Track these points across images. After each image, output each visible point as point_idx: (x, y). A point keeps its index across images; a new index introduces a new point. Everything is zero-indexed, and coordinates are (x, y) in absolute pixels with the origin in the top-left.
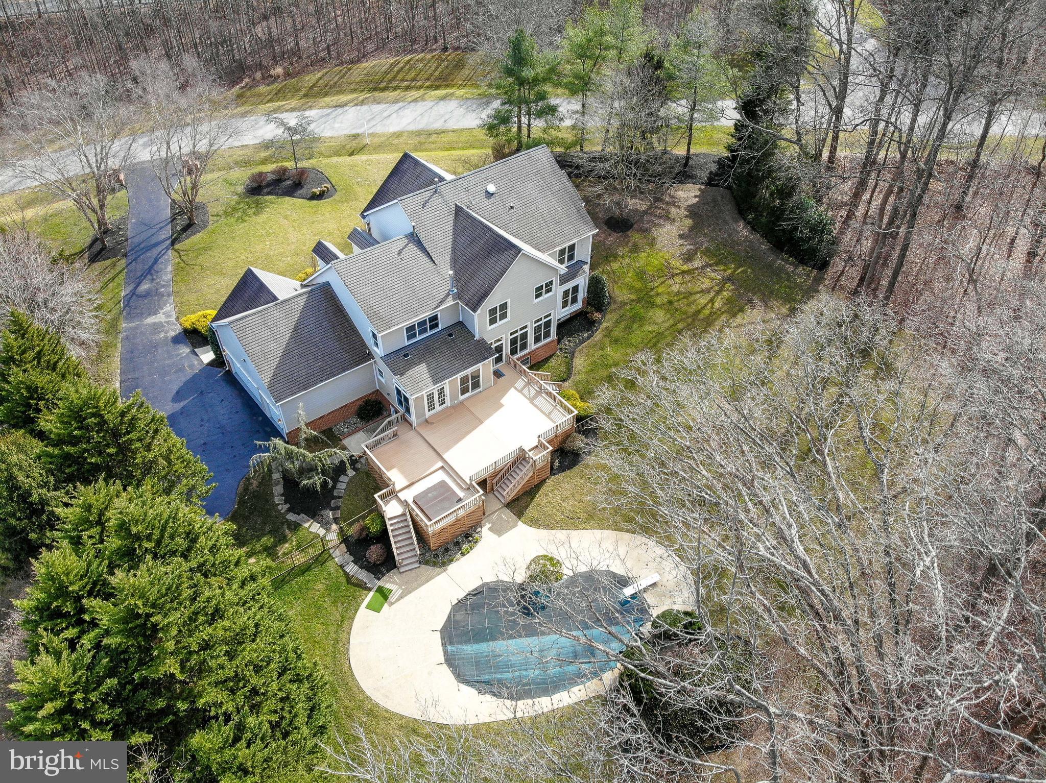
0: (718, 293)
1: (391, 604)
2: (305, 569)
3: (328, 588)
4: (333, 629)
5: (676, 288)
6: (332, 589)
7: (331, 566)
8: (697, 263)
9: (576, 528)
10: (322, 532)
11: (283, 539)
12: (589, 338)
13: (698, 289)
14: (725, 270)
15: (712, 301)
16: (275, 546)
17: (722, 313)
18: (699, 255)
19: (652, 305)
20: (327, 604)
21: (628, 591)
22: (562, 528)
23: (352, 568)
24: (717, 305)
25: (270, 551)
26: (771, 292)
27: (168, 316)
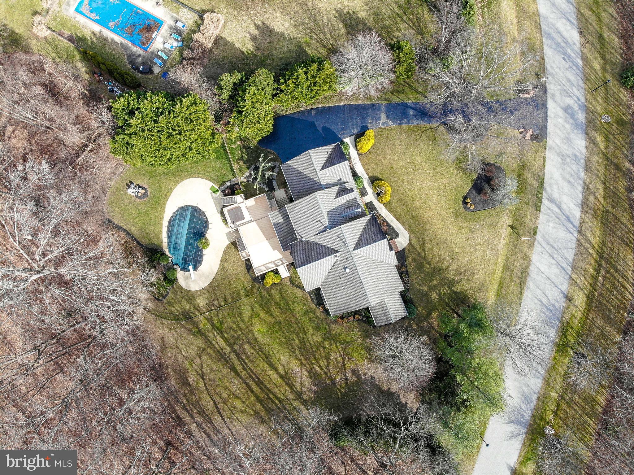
0: (325, 373)
1: (211, 193)
2: (232, 169)
3: (224, 175)
4: (209, 174)
5: (334, 355)
6: (223, 176)
7: (231, 177)
8: (349, 374)
9: (222, 260)
10: (245, 176)
11: (245, 163)
12: (313, 301)
13: (330, 365)
14: (340, 385)
15: (320, 367)
16: (243, 160)
17: (311, 368)
18: (355, 379)
19: (325, 338)
20: (217, 174)
21: (191, 267)
22: (223, 256)
23: (228, 184)
24: (317, 369)
25: (241, 158)
26: (320, 399)
27: (383, 124)
